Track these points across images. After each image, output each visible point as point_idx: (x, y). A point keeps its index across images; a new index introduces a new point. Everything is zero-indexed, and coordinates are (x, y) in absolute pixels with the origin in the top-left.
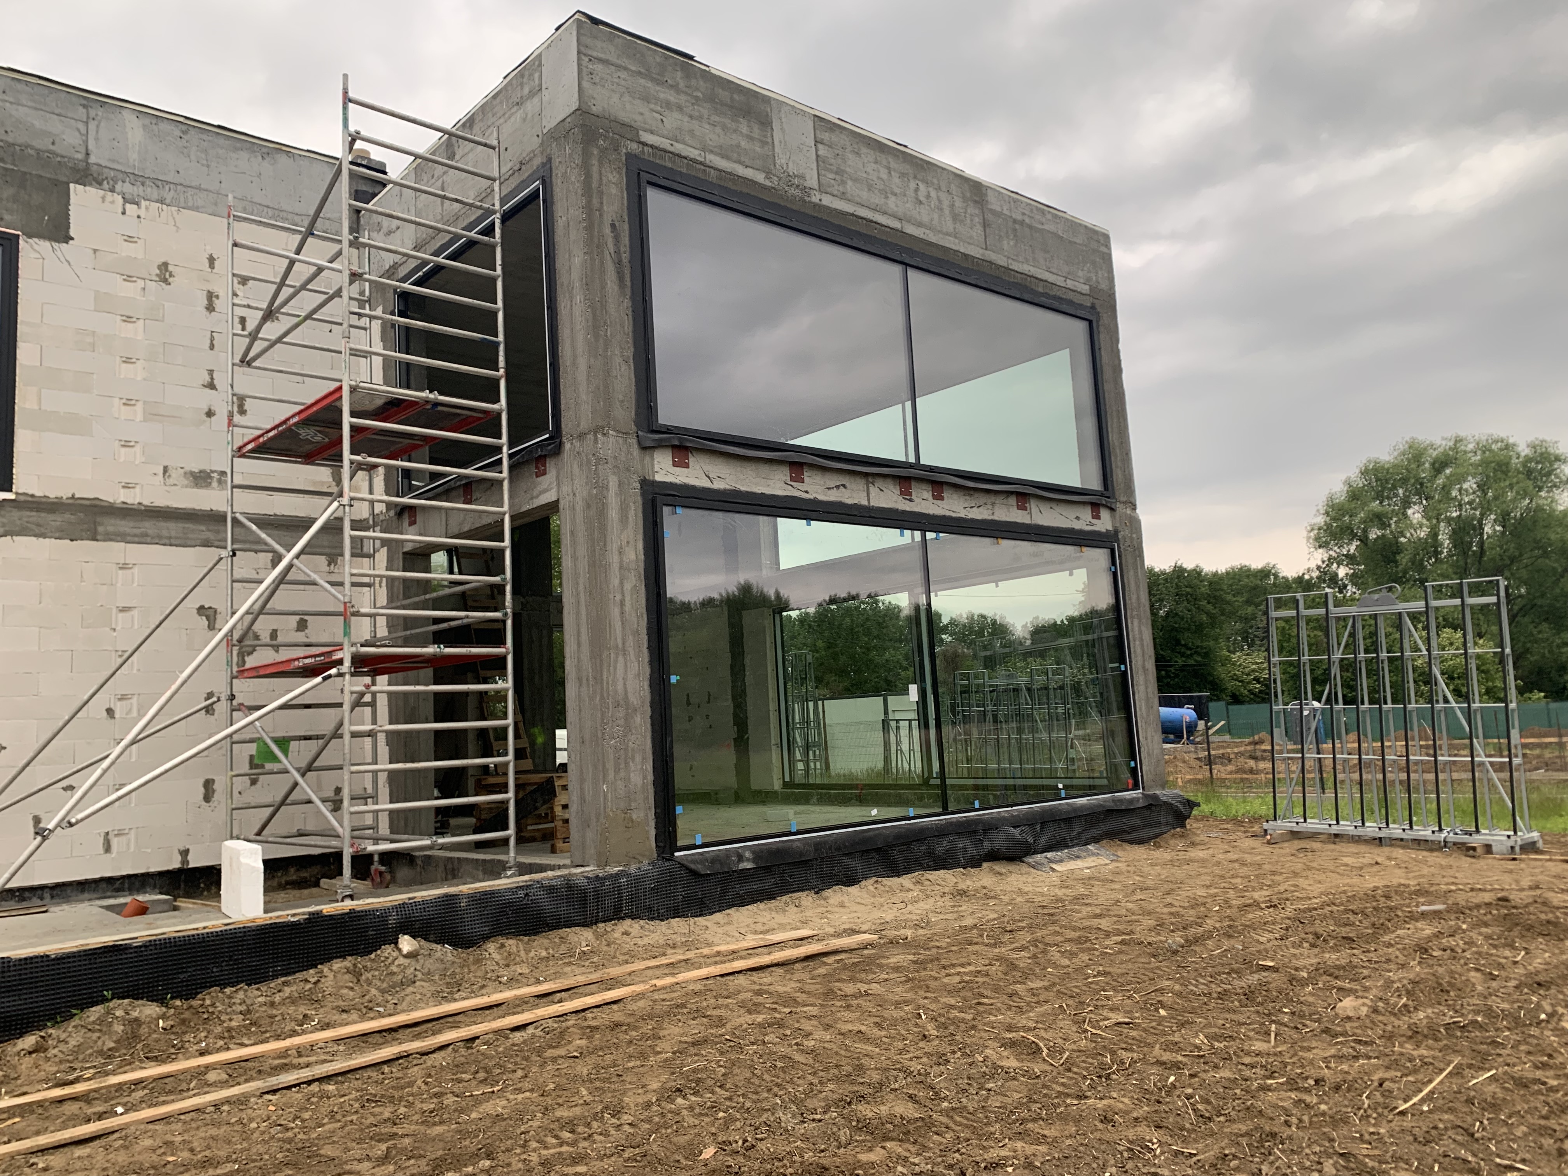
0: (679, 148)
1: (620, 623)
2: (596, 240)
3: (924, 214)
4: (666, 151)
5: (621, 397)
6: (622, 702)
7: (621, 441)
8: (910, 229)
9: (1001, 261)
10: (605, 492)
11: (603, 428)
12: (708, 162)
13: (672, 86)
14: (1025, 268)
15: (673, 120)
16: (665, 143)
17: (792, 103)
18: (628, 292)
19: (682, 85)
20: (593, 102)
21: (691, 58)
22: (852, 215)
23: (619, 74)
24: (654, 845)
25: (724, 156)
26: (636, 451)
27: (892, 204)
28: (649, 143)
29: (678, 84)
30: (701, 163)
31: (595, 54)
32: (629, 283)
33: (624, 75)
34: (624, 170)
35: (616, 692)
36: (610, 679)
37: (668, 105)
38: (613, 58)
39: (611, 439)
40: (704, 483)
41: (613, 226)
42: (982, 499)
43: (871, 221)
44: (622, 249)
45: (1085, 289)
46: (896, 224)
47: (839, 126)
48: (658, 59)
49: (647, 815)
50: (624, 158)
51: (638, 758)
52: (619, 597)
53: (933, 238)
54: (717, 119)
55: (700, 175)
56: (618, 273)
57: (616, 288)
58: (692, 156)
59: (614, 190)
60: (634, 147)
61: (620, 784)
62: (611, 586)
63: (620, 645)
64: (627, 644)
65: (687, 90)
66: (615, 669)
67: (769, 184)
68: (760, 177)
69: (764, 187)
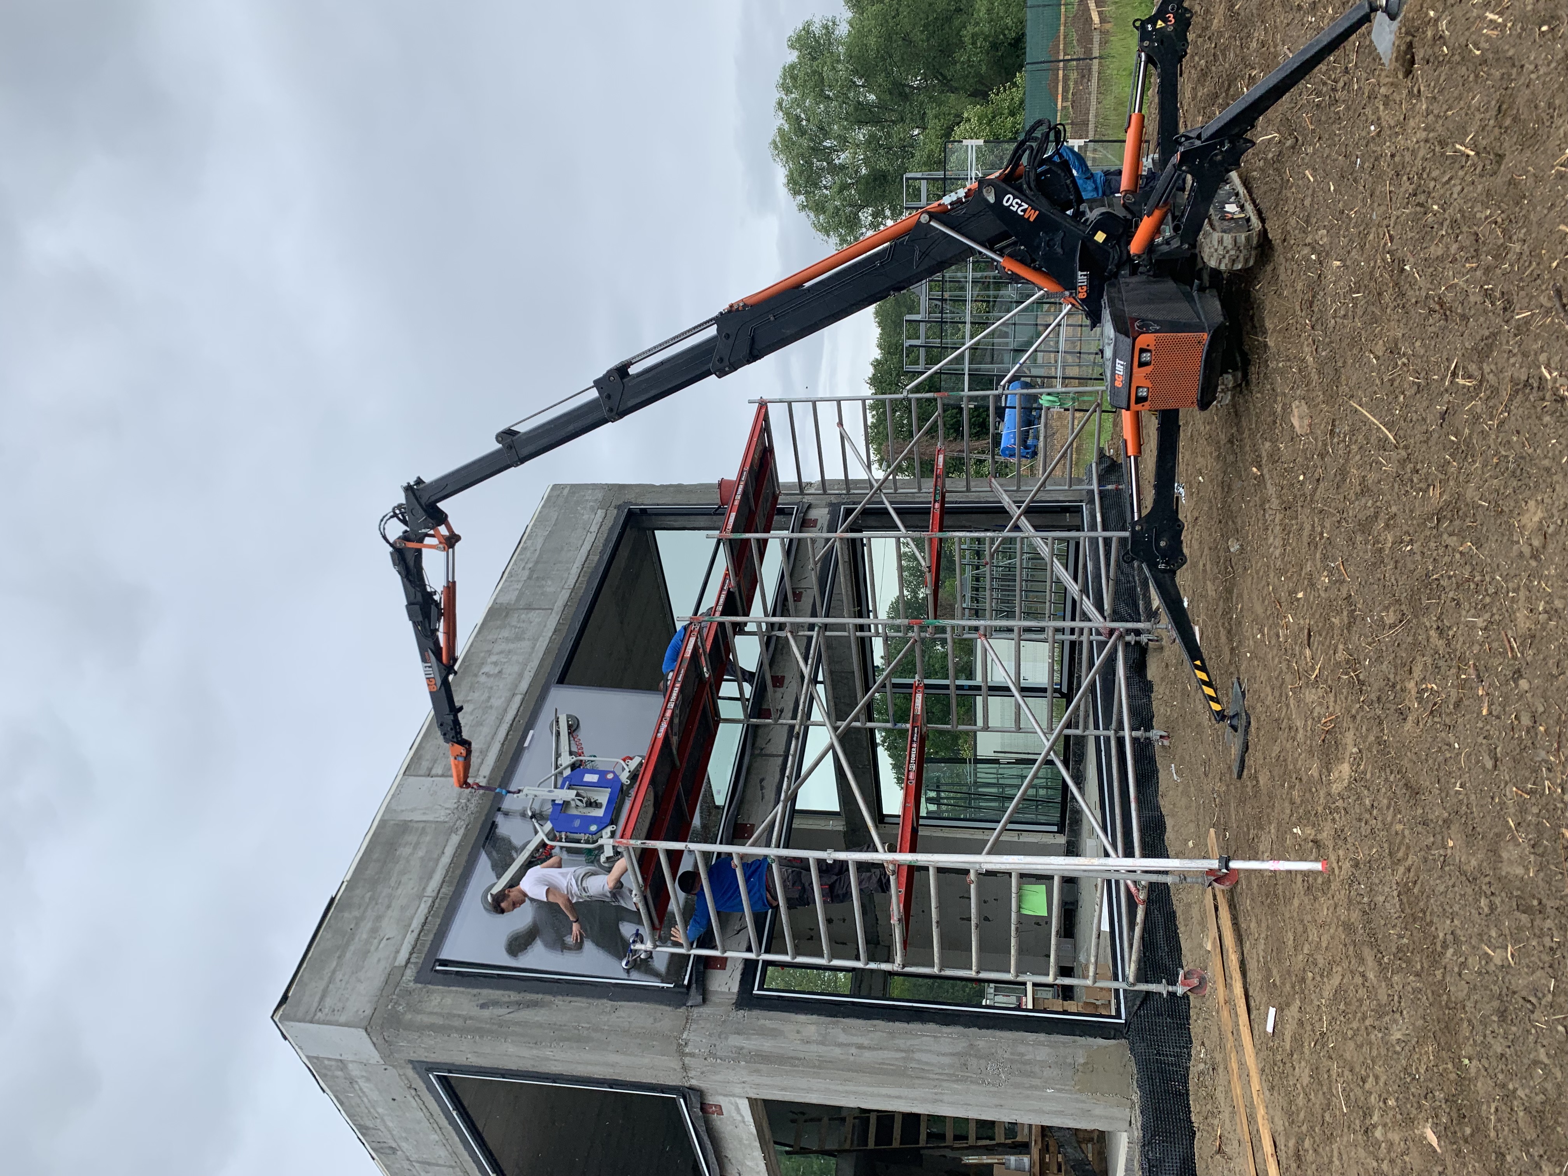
0: (416, 924)
1: (880, 1052)
2: (495, 1027)
3: (511, 670)
4: (418, 939)
5: (651, 1020)
6: (962, 1061)
7: (694, 1026)
8: (524, 686)
9: (565, 595)
10: (744, 1051)
11: (680, 1045)
12: (434, 894)
13: (357, 924)
14: (575, 570)
15: (389, 928)
16: (410, 938)
17: (389, 797)
18: (548, 998)
19: (356, 913)
20: (360, 1012)
21: (332, 900)
22: (503, 744)
23: (337, 980)
24: (1112, 1042)
25: (430, 878)
26: (705, 1010)
27: (497, 702)
28: (407, 956)
29: (356, 918)
30: (434, 902)
31: (315, 1005)
32: (540, 996)
33: (339, 976)
34: (430, 986)
35: (951, 1066)
36: (937, 1070)
37: (374, 930)
38: (322, 985)
39: (692, 1037)
41: (483, 1006)
43: (512, 725)
44: (506, 999)
45: (600, 513)
46: (518, 699)
47: (417, 749)
48: (329, 936)
49: (1081, 1046)
50: (419, 985)
51: (1021, 1049)
52: (853, 1050)
53: (535, 664)
54: (393, 879)
55: (445, 904)
56: (528, 1006)
57: (543, 1011)
58: (426, 911)
59: (448, 1001)
60: (410, 973)
61: (1047, 1072)
62: (842, 1057)
63: (904, 1055)
64: (902, 1046)
65: (362, 909)
66: (927, 1063)
67: (461, 832)
68: (455, 839)
69: (465, 836)
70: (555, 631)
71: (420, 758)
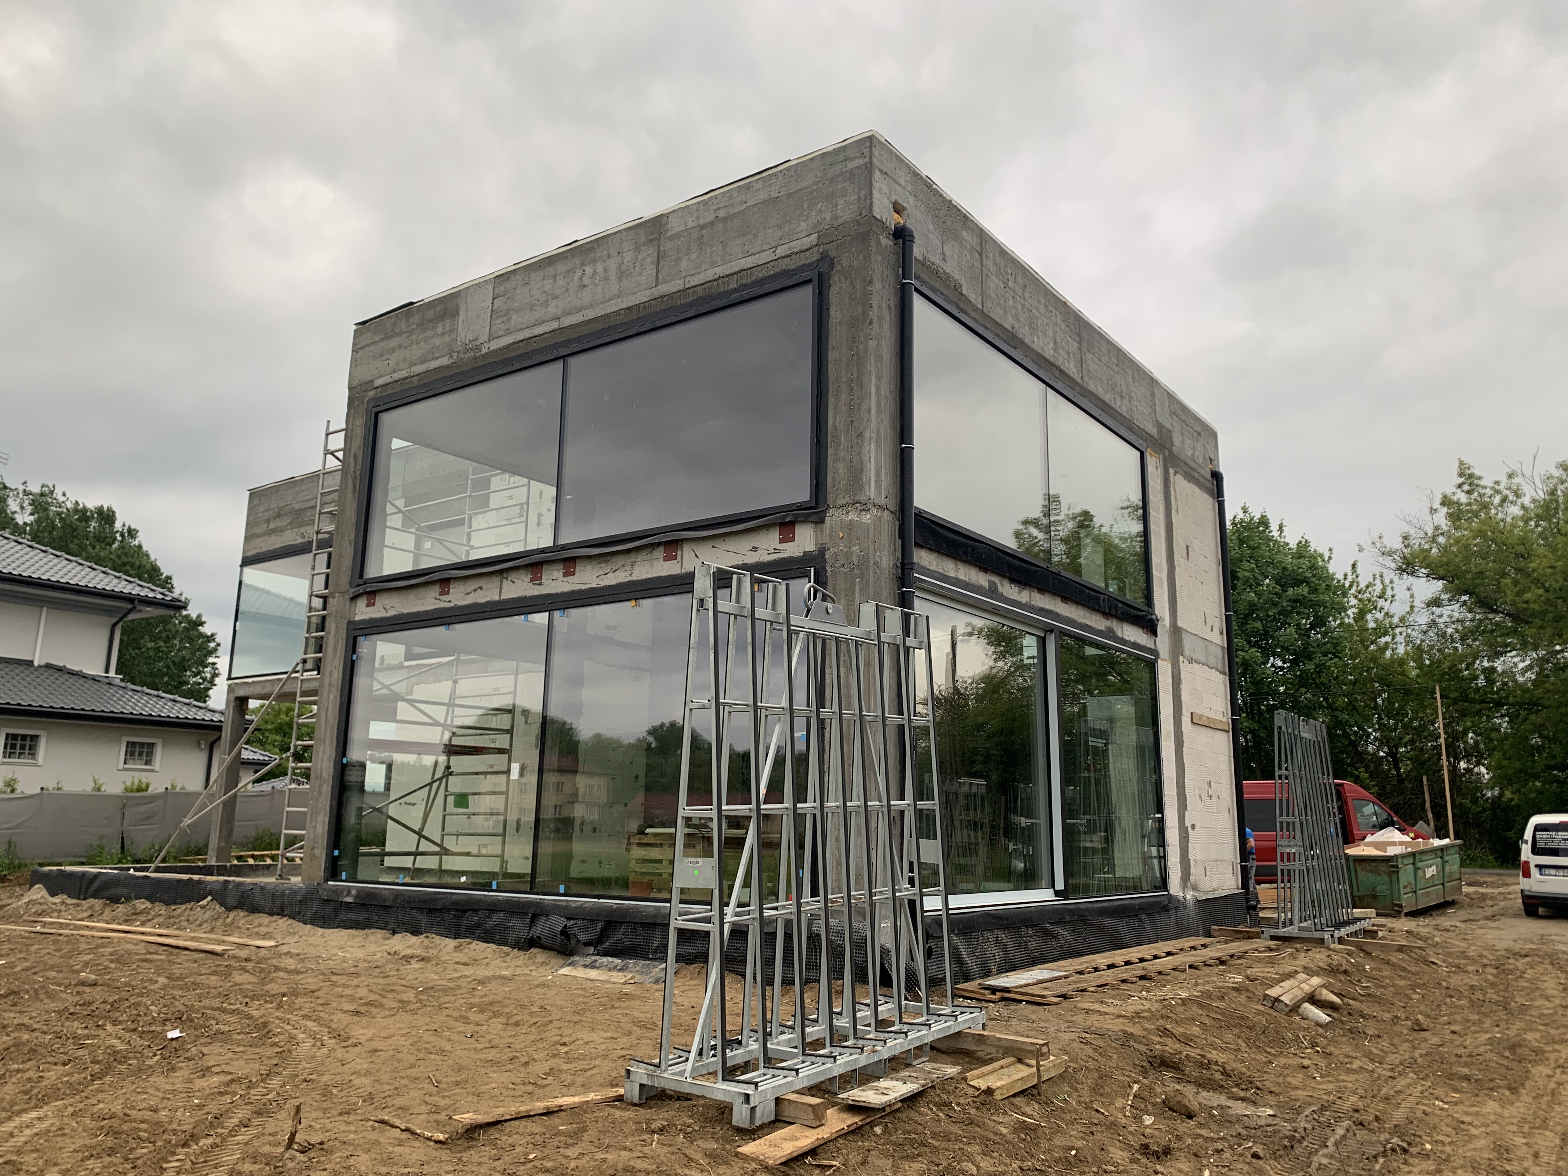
0: (397, 376)
2: (345, 471)
3: (586, 296)
4: (387, 384)
5: (345, 569)
7: (341, 598)
8: (567, 322)
9: (675, 285)
11: (333, 593)
12: (412, 374)
13: (398, 334)
14: (710, 274)
15: (393, 360)
16: (388, 379)
17: (478, 282)
18: (357, 496)
19: (405, 328)
20: (355, 379)
21: (412, 303)
22: (513, 343)
24: (322, 874)
25: (422, 363)
26: (347, 604)
27: (552, 310)
32: (357, 490)
34: (365, 414)
37: (393, 350)
38: (368, 342)
39: (336, 599)
40: (383, 614)
41: (355, 456)
42: (620, 561)
43: (531, 338)
44: (357, 468)
46: (555, 325)
47: (514, 270)
48: (393, 322)
53: (591, 314)
54: (423, 336)
55: (408, 387)
56: (353, 486)
58: (402, 377)
59: (358, 431)
60: (371, 394)
65: (408, 329)
68: (445, 361)
69: (447, 367)
70: (629, 308)
71: (508, 279)
